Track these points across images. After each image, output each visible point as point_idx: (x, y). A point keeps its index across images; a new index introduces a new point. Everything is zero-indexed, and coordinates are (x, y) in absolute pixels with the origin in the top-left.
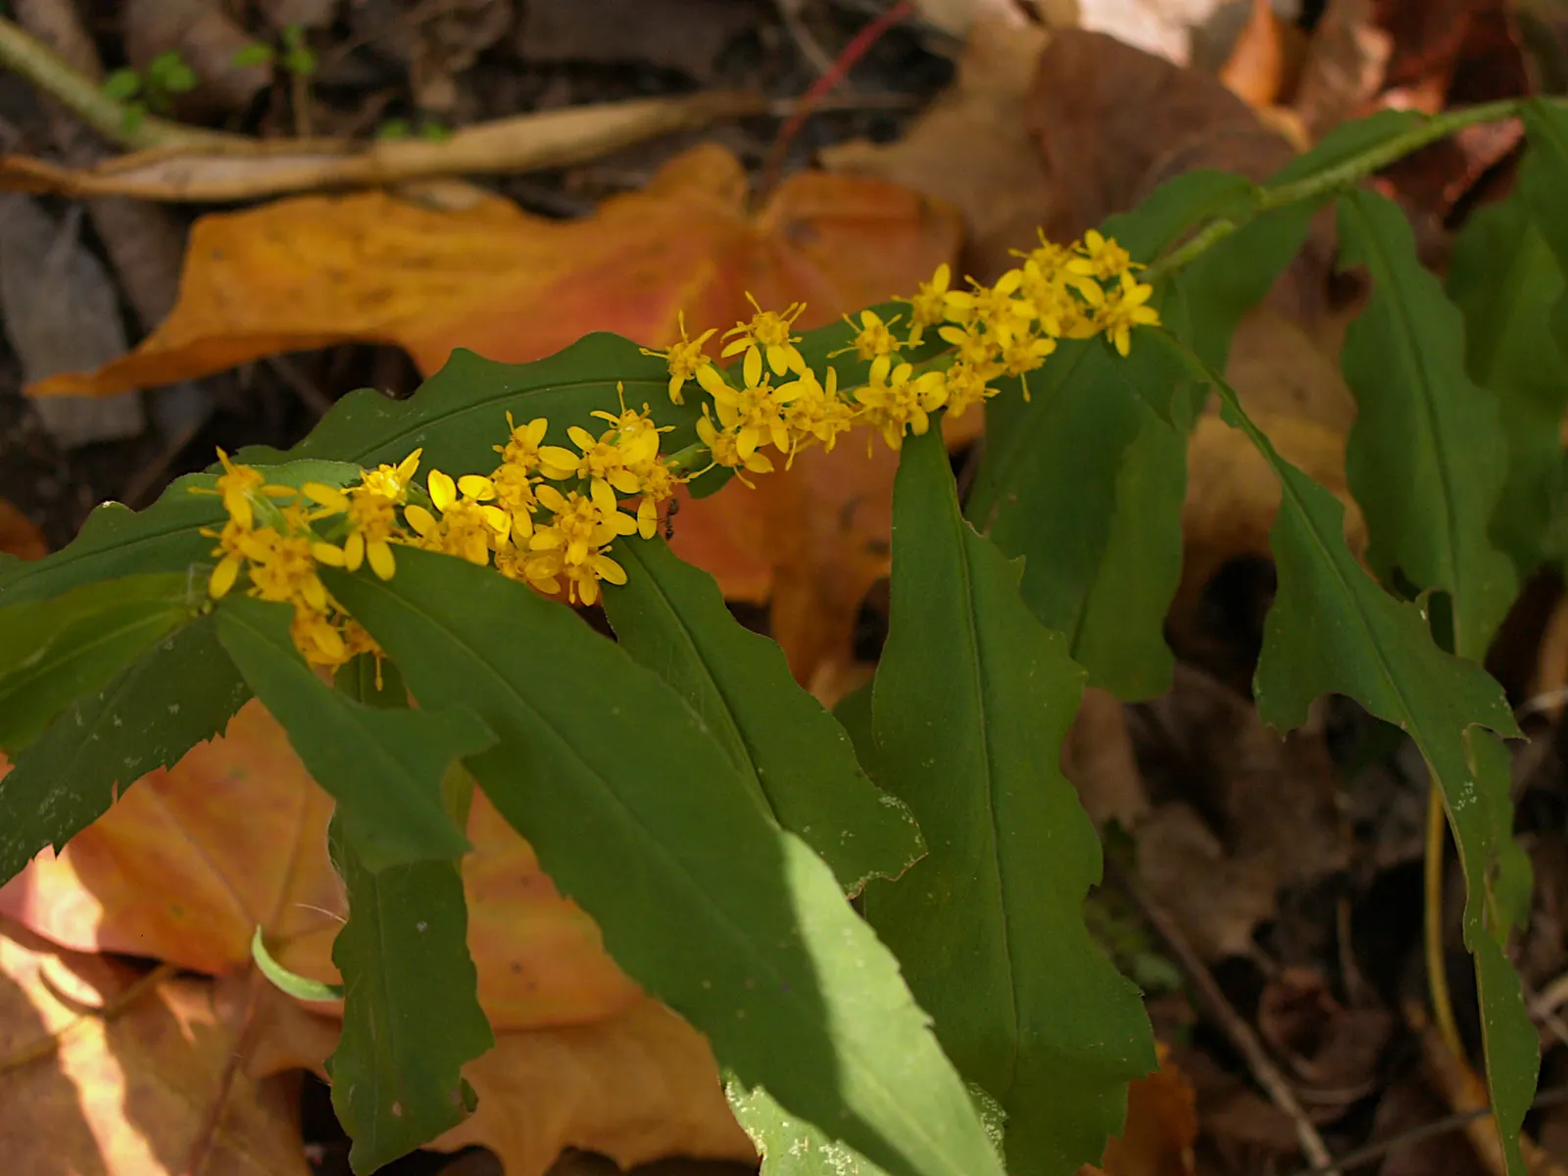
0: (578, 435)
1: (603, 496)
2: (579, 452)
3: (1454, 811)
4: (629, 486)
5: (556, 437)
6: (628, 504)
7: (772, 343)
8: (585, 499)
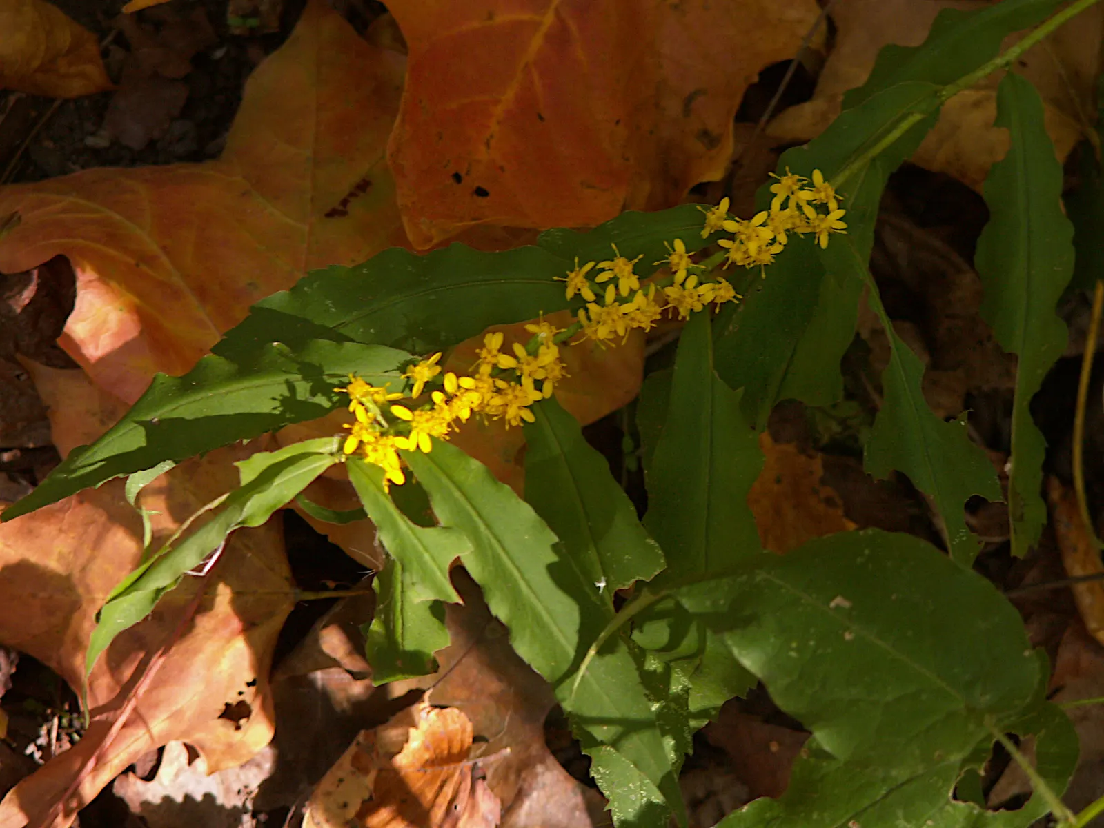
0: (518, 349)
1: (527, 382)
2: (515, 357)
3: (952, 545)
4: (540, 375)
5: (506, 349)
6: (538, 385)
7: (623, 276)
8: (518, 386)
